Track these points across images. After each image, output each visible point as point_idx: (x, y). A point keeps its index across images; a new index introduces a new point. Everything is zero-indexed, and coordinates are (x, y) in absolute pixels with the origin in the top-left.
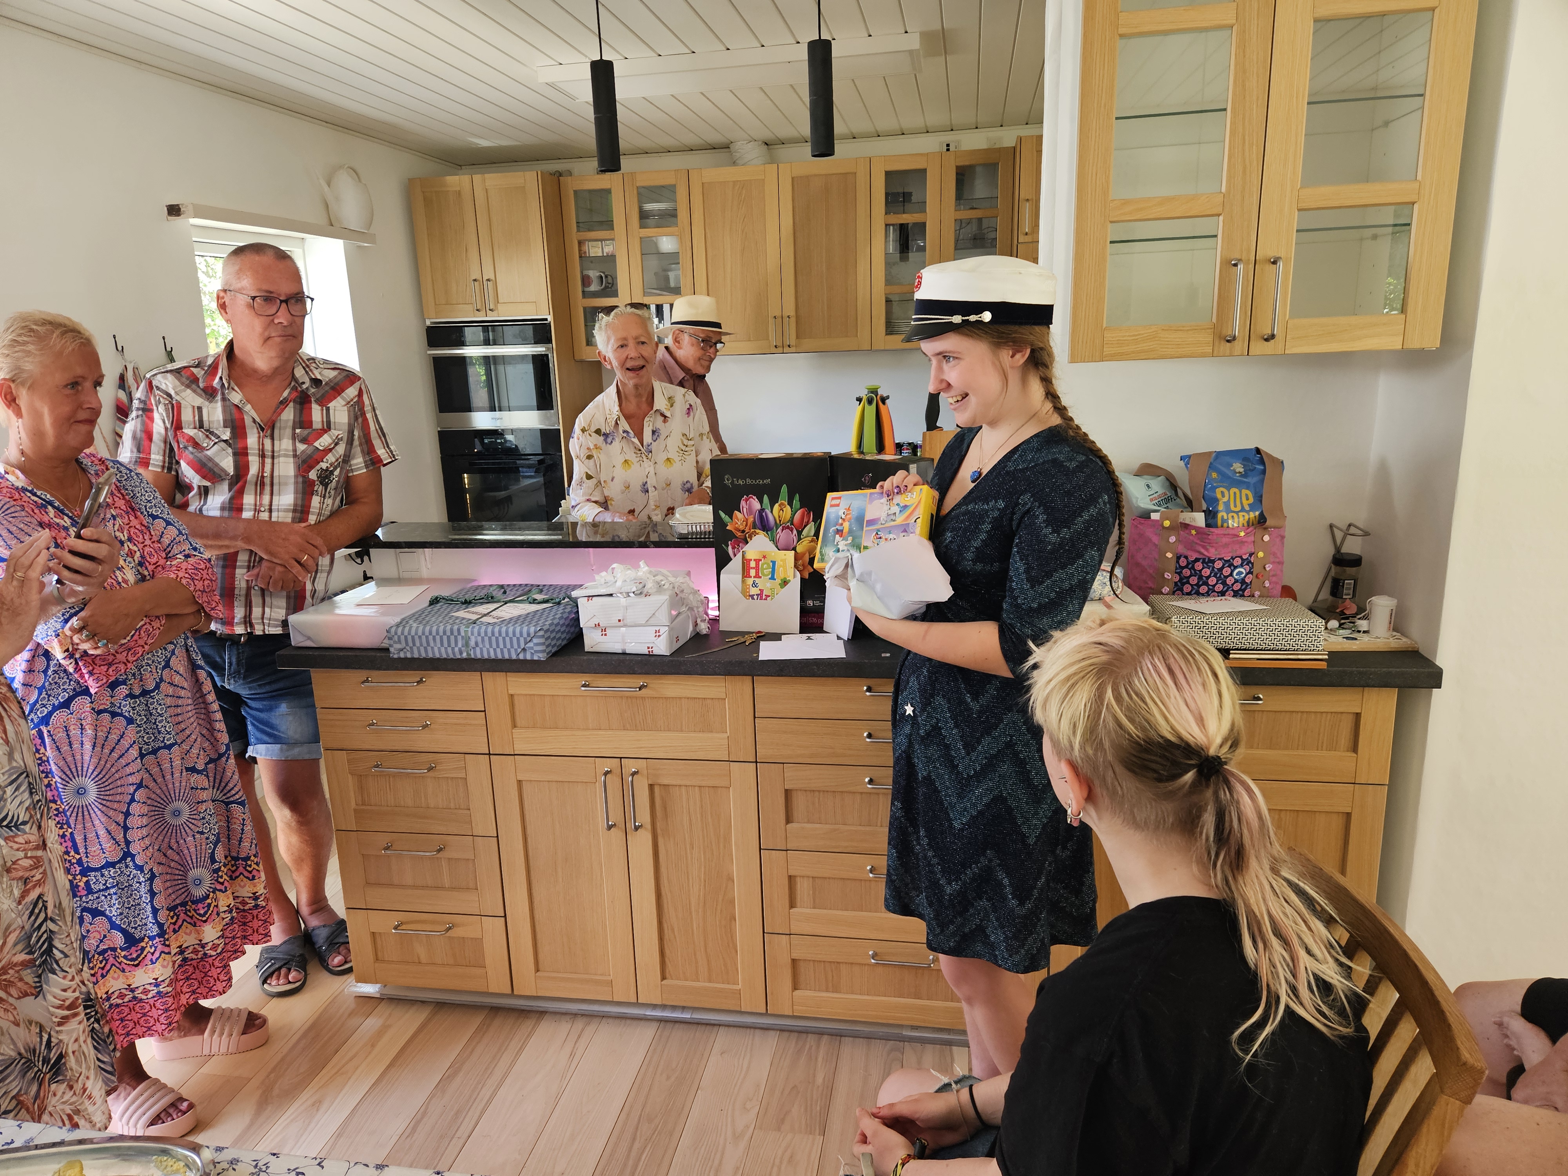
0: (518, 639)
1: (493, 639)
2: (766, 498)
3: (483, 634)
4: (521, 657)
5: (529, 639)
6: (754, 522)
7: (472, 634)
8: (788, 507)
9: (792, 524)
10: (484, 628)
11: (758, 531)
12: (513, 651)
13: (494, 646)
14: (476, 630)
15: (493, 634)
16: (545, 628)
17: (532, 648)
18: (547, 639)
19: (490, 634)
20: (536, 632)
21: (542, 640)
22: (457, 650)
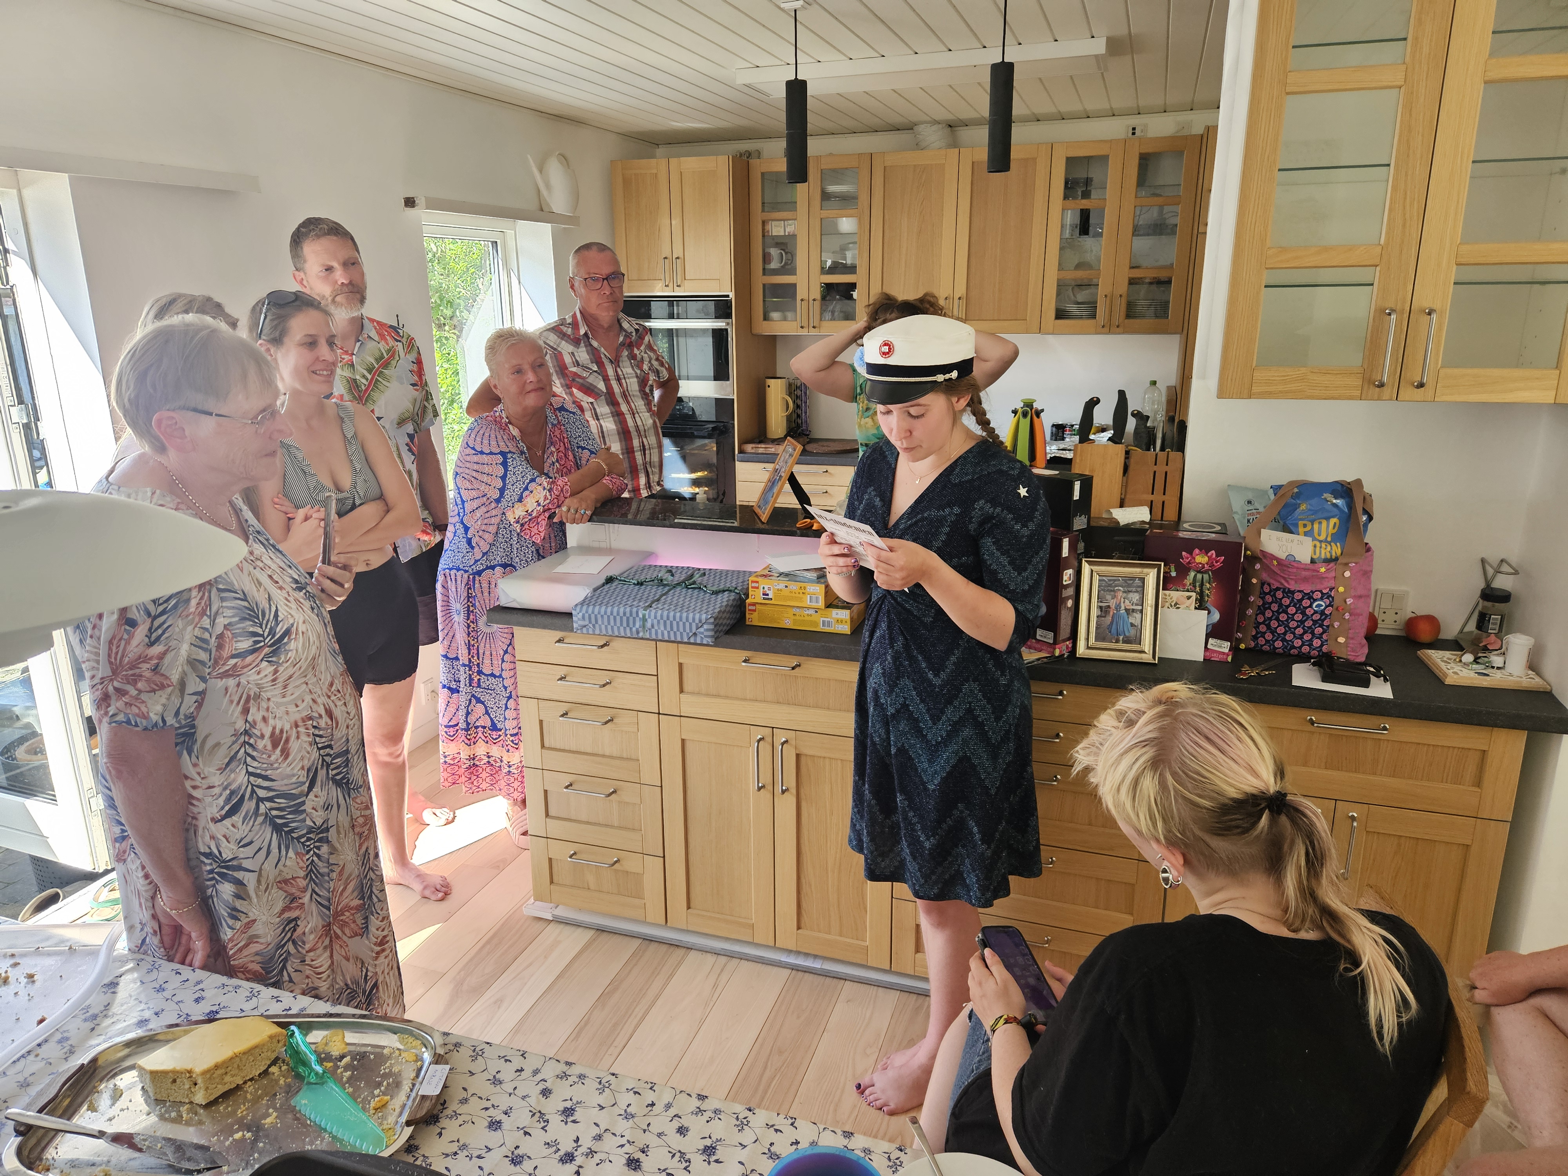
1: (668, 622)
3: (659, 618)
4: (692, 640)
5: (700, 625)
7: (649, 617)
10: (660, 612)
12: (685, 635)
13: (669, 628)
14: (653, 614)
15: (668, 618)
16: (715, 616)
17: (702, 633)
18: (715, 625)
19: (665, 618)
20: (707, 620)
21: (712, 627)
22: (634, 629)
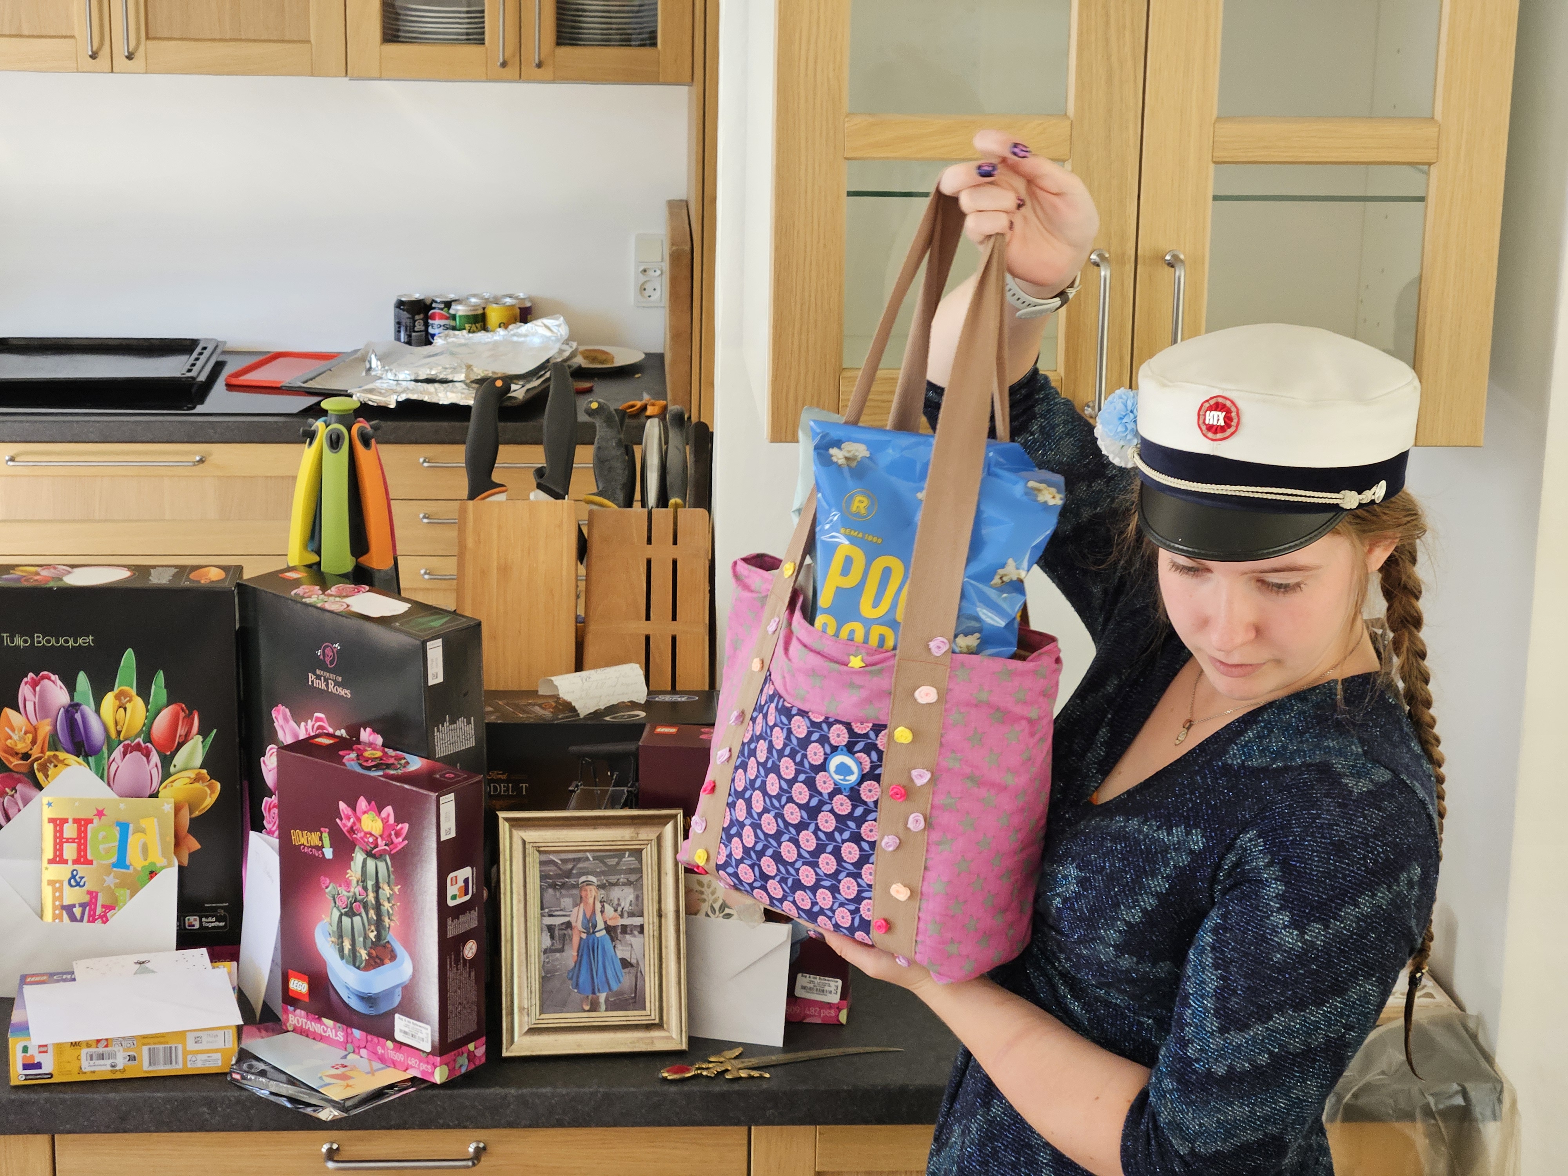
2: (82, 679)
6: (54, 734)
8: (139, 701)
11: (62, 755)
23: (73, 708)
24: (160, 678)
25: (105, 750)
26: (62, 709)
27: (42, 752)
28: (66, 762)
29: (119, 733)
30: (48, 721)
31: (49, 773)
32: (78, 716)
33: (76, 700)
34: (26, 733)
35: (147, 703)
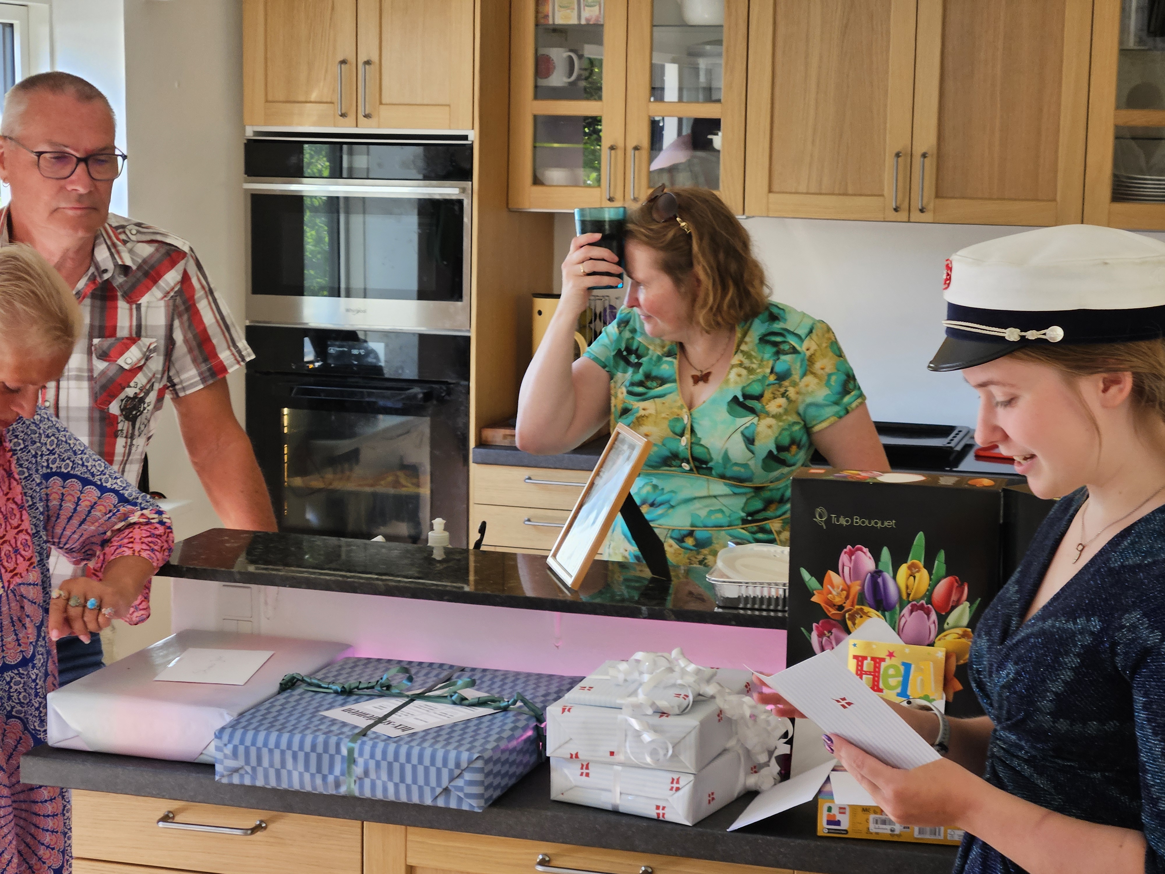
0: (439, 771)
1: (396, 766)
2: (885, 553)
3: (379, 756)
4: (441, 803)
5: (457, 772)
6: (862, 593)
7: (361, 754)
8: (925, 572)
9: (930, 602)
10: (381, 745)
11: (866, 609)
12: (427, 791)
13: (396, 778)
14: (367, 749)
15: (396, 758)
16: (487, 755)
17: (461, 789)
18: (487, 775)
19: (390, 757)
20: (470, 762)
21: (478, 777)
22: (331, 779)
23: (877, 573)
24: (942, 555)
25: (897, 607)
26: (869, 574)
27: (853, 606)
28: (869, 614)
29: (909, 595)
30: (859, 582)
31: (857, 622)
32: (880, 580)
33: (881, 568)
34: (842, 590)
35: (930, 573)
